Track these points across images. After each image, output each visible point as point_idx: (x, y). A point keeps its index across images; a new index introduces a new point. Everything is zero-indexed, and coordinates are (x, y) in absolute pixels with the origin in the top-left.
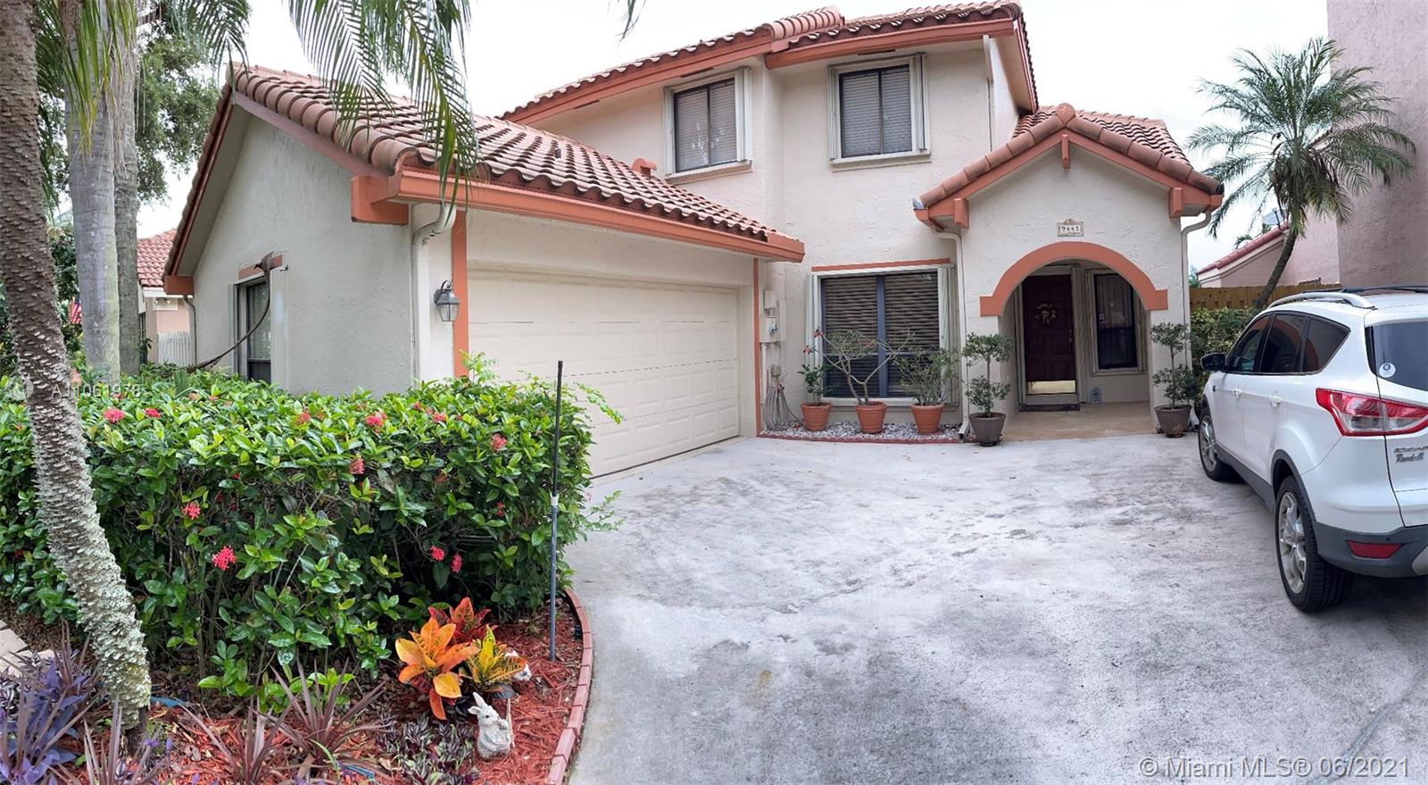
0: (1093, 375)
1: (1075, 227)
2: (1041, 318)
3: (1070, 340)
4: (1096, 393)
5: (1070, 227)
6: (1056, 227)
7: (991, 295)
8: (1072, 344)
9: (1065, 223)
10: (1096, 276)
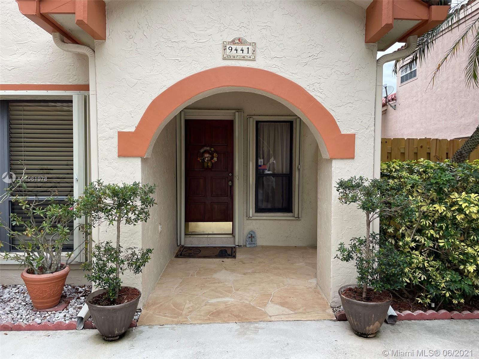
0: (249, 218)
1: (245, 48)
2: (203, 160)
3: (230, 183)
4: (252, 237)
5: (239, 47)
6: (221, 47)
7: (133, 129)
8: (232, 187)
9: (233, 42)
10: (257, 122)
